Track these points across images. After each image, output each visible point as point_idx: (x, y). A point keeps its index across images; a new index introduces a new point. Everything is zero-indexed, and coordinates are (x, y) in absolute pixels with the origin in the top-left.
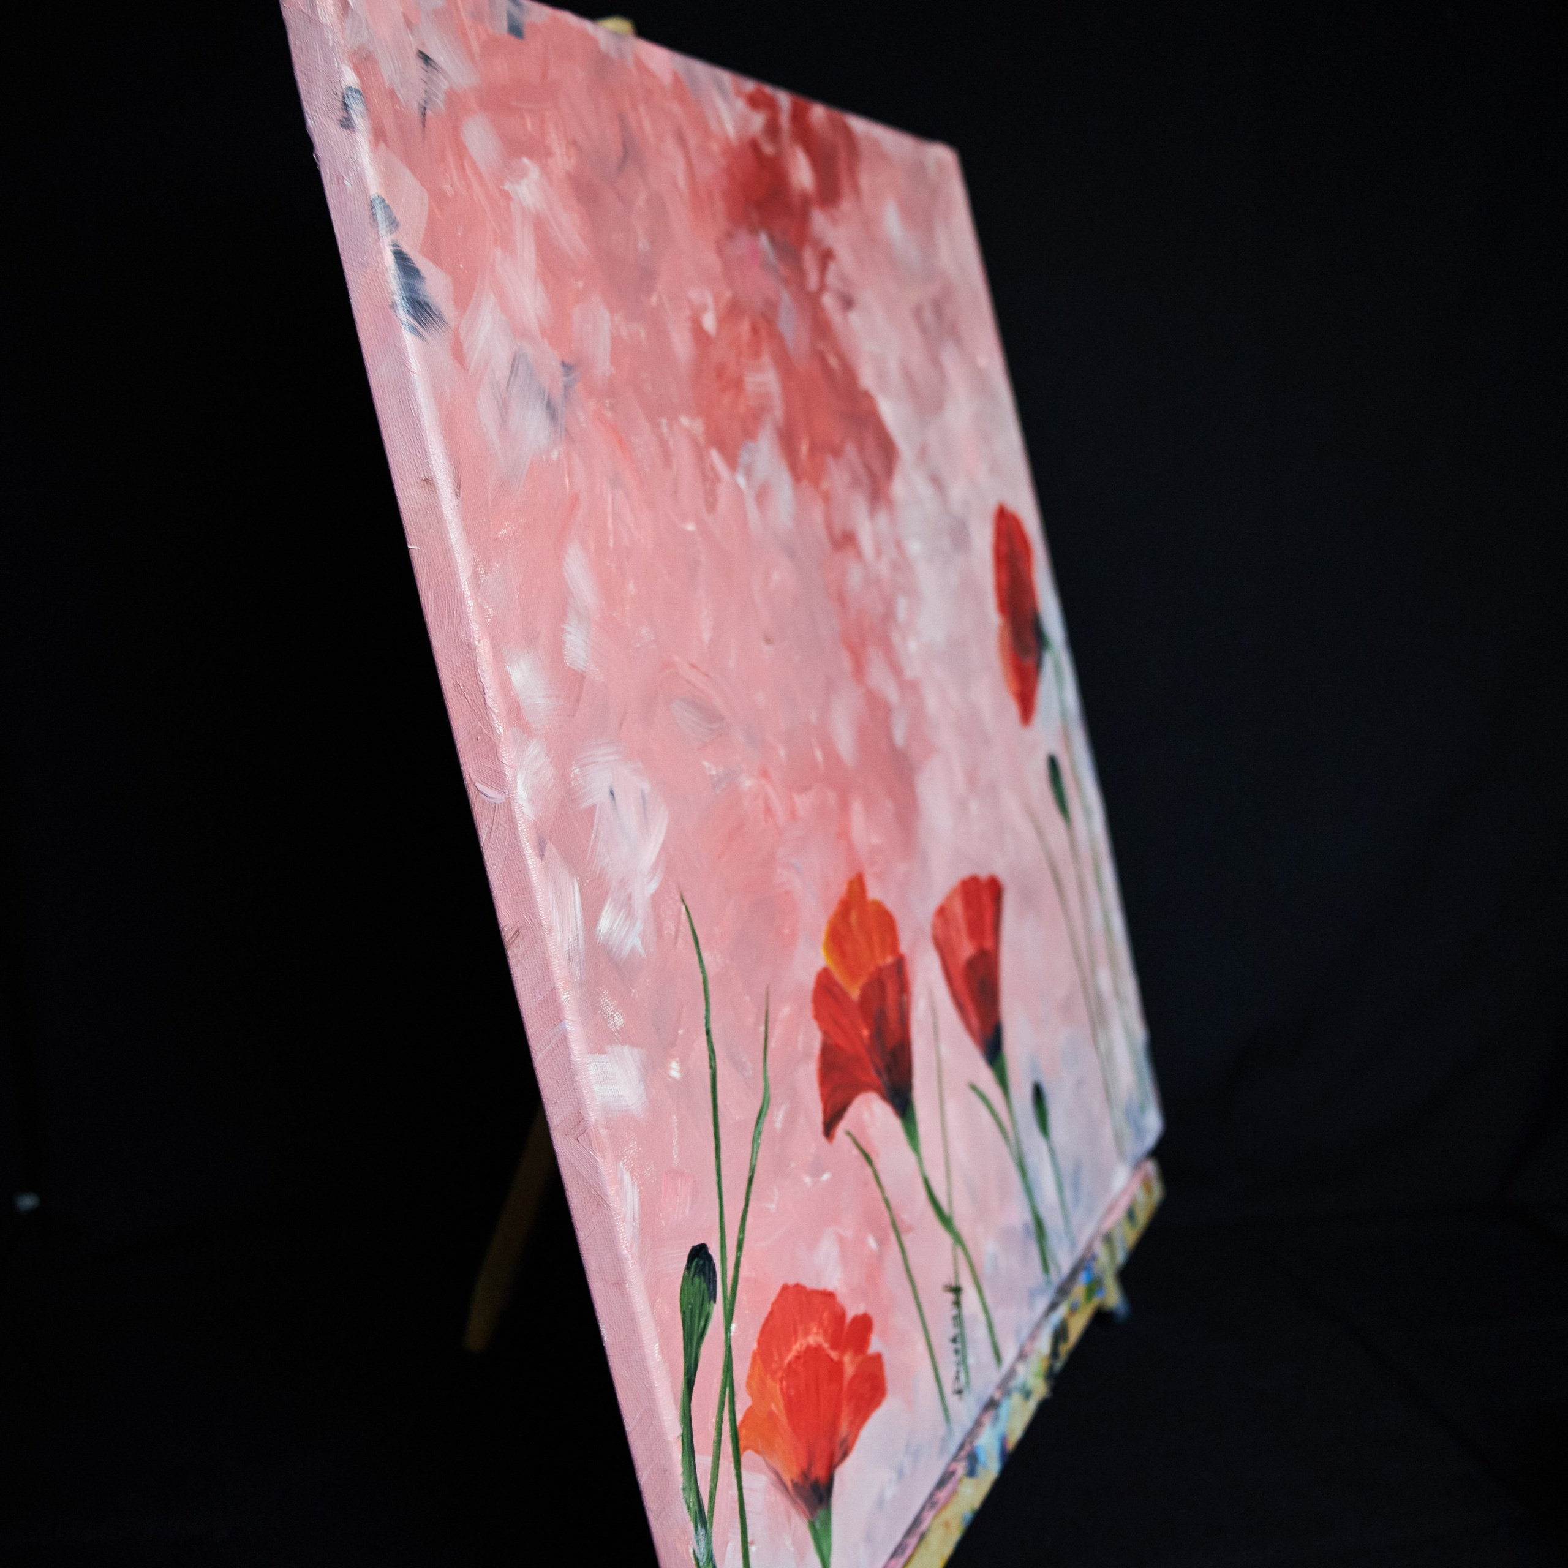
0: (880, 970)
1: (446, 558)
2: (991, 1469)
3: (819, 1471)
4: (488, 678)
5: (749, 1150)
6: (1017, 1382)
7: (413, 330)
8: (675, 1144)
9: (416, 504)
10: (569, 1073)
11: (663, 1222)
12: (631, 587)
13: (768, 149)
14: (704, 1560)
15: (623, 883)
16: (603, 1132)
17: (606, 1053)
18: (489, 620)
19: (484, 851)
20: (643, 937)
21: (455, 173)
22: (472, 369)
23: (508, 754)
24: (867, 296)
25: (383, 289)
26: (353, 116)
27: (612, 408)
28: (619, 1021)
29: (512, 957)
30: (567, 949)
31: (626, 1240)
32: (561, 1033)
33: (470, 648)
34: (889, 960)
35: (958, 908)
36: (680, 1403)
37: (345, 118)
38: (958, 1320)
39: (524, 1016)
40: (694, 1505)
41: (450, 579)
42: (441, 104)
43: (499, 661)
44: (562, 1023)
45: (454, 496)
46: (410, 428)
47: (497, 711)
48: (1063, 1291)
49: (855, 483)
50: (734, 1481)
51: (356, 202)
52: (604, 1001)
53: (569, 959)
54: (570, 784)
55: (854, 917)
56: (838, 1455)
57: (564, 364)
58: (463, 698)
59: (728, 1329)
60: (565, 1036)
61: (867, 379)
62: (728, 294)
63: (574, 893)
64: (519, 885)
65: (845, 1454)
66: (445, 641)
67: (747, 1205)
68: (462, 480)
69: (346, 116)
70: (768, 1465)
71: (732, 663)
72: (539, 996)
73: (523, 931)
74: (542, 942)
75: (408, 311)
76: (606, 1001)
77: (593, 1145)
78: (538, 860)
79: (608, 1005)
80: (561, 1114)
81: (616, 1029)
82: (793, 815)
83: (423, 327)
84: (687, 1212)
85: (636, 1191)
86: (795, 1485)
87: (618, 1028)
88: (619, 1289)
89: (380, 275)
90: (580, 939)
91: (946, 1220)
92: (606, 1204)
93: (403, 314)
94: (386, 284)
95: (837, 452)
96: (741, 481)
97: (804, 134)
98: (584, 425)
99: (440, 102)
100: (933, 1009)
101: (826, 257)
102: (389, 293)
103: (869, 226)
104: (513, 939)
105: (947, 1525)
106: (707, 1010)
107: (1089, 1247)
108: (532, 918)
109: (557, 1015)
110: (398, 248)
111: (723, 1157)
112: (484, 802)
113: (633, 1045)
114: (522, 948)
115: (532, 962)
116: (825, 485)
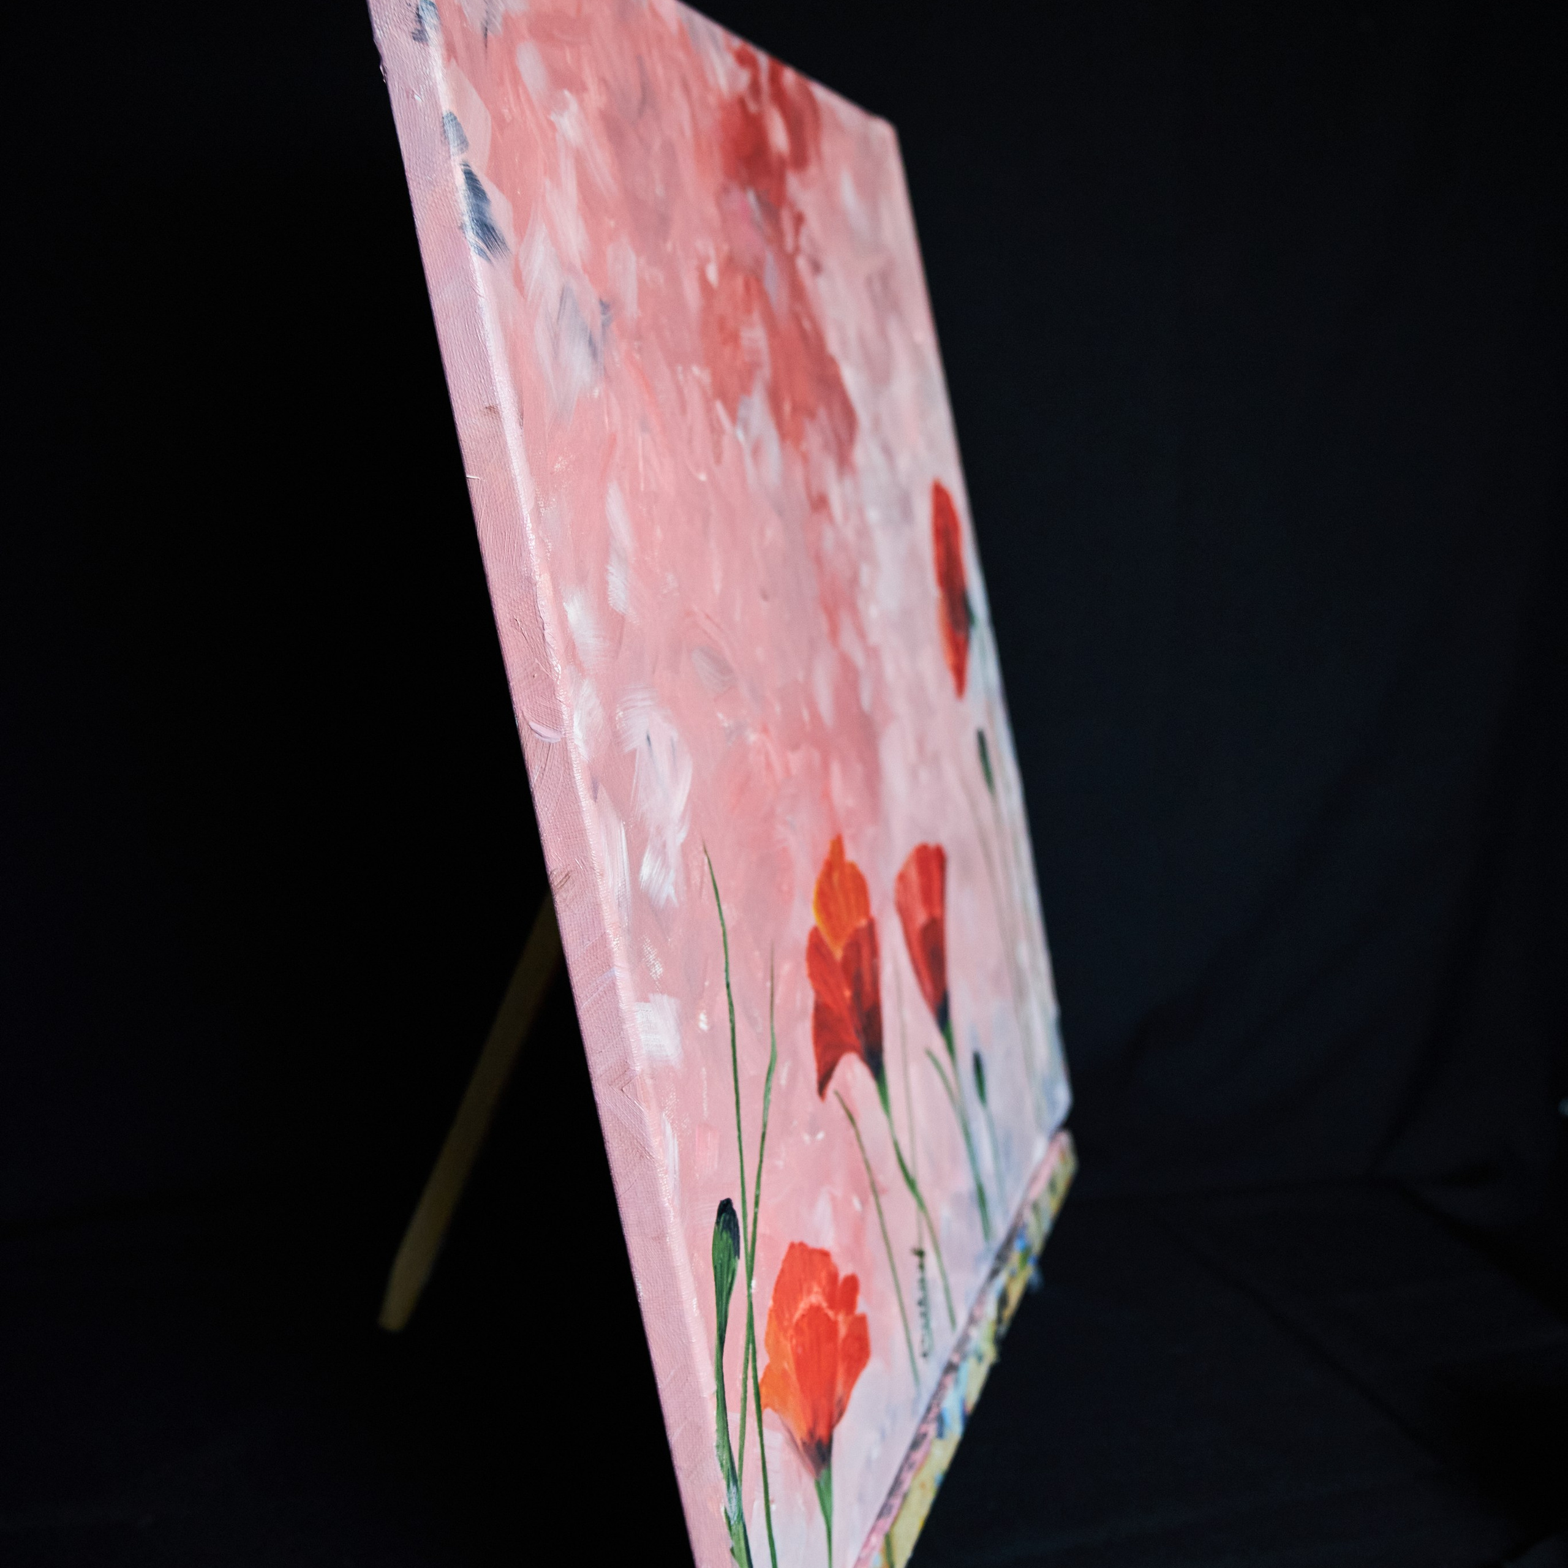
0: (857, 931)
1: (509, 488)
2: (955, 1431)
3: (821, 1431)
4: (547, 614)
5: (762, 1107)
6: (971, 1346)
7: (481, 252)
8: (705, 1097)
9: (477, 433)
10: (616, 1020)
11: (698, 1176)
12: (659, 533)
13: (752, 107)
14: (735, 1518)
15: (660, 830)
16: (649, 1082)
17: (649, 1002)
18: (549, 555)
19: (535, 792)
20: (676, 885)
21: (511, 99)
22: (529, 298)
23: (566, 693)
24: (831, 262)
25: (452, 210)
26: (427, 28)
27: (640, 350)
28: (658, 970)
29: (560, 902)
30: (617, 894)
31: (669, 1193)
32: (610, 979)
33: (530, 582)
34: (863, 923)
35: (914, 875)
36: (714, 1358)
37: (419, 31)
38: (923, 1282)
39: (570, 963)
40: (727, 1463)
41: (511, 511)
42: (499, 27)
43: (558, 597)
44: (612, 970)
45: (518, 425)
46: (475, 353)
47: (555, 648)
48: (1002, 1257)
49: (826, 446)
50: (758, 1439)
51: (426, 118)
52: (647, 948)
53: (619, 905)
54: (616, 727)
55: (836, 876)
56: (836, 1414)
57: (602, 303)
58: (519, 633)
59: (749, 1286)
60: (614, 984)
61: (833, 346)
62: (726, 247)
63: (621, 838)
64: (572, 828)
65: (841, 1414)
66: (503, 574)
67: (761, 1161)
68: (524, 409)
69: (419, 28)
70: (784, 1424)
71: (737, 617)
72: (588, 942)
73: (574, 875)
74: (594, 886)
75: (477, 233)
76: (649, 948)
77: (638, 1095)
78: (592, 801)
79: (650, 953)
80: (605, 1064)
81: (657, 978)
82: (787, 770)
83: (490, 250)
84: (716, 1166)
85: (676, 1143)
86: (804, 1444)
87: (659, 977)
88: (659, 1243)
89: (449, 195)
90: (627, 885)
91: (911, 1183)
92: (650, 1156)
93: (471, 237)
94: (455, 203)
95: (812, 415)
96: (740, 435)
97: (779, 96)
98: (618, 365)
99: (498, 23)
100: (897, 974)
101: (799, 220)
102: (458, 214)
103: (830, 192)
104: (563, 883)
105: (923, 1486)
106: (727, 963)
107: (1019, 1215)
108: (584, 862)
109: (606, 961)
110: (468, 168)
111: (742, 1112)
112: (537, 742)
113: (671, 994)
114: (571, 893)
115: (581, 907)
116: (804, 446)
